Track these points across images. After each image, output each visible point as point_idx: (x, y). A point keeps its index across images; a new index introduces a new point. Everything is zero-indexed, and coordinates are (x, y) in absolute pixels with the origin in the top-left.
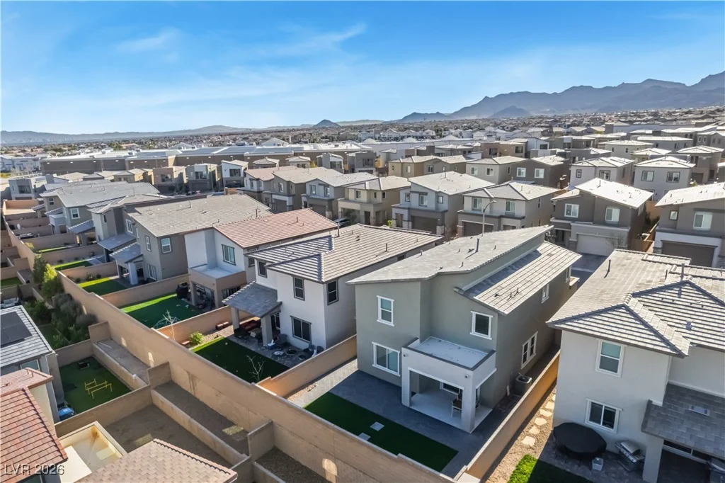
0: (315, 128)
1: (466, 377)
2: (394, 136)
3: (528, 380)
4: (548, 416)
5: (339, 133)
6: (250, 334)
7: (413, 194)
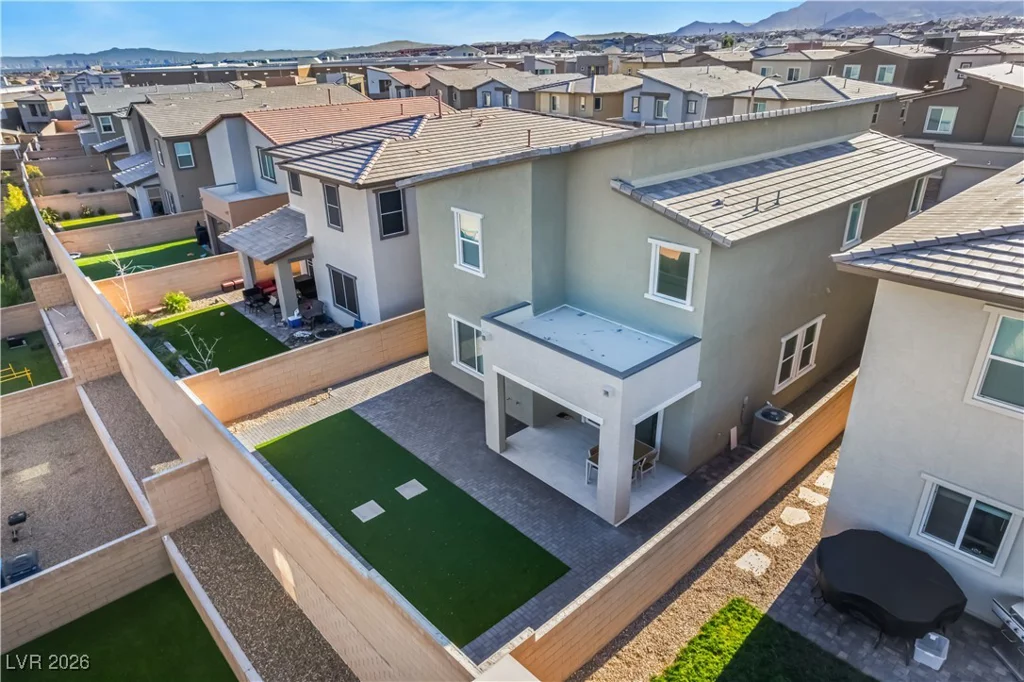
1: (606, 393)
3: (782, 418)
4: (816, 504)
6: (269, 299)
7: (644, 98)
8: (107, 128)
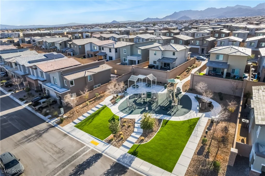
0: (110, 24)
1: (136, 58)
2: (138, 26)
5: (119, 25)
7: (137, 39)
8: (50, 45)
